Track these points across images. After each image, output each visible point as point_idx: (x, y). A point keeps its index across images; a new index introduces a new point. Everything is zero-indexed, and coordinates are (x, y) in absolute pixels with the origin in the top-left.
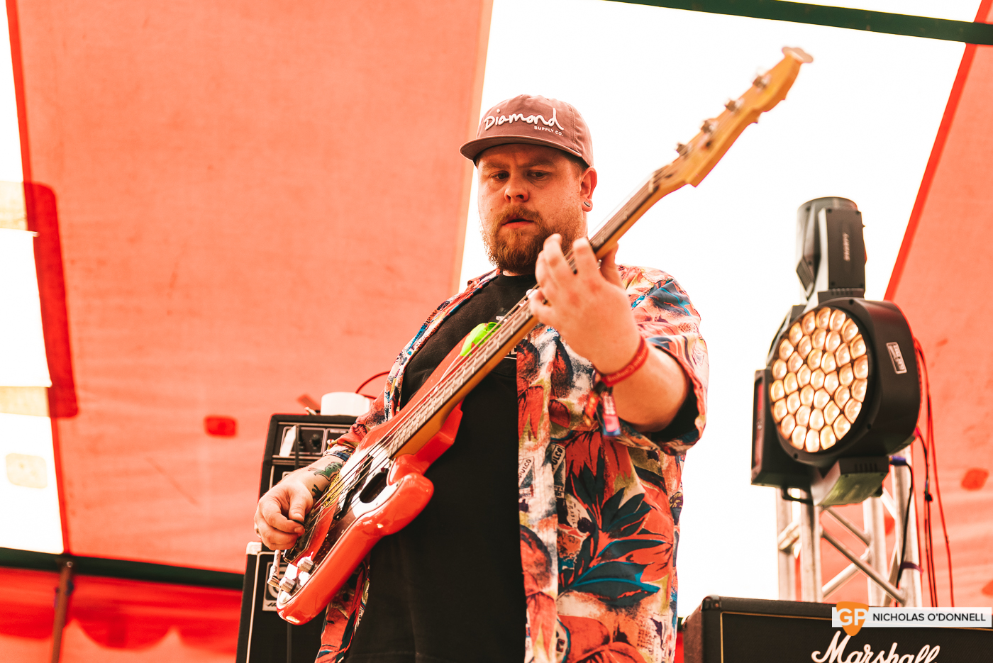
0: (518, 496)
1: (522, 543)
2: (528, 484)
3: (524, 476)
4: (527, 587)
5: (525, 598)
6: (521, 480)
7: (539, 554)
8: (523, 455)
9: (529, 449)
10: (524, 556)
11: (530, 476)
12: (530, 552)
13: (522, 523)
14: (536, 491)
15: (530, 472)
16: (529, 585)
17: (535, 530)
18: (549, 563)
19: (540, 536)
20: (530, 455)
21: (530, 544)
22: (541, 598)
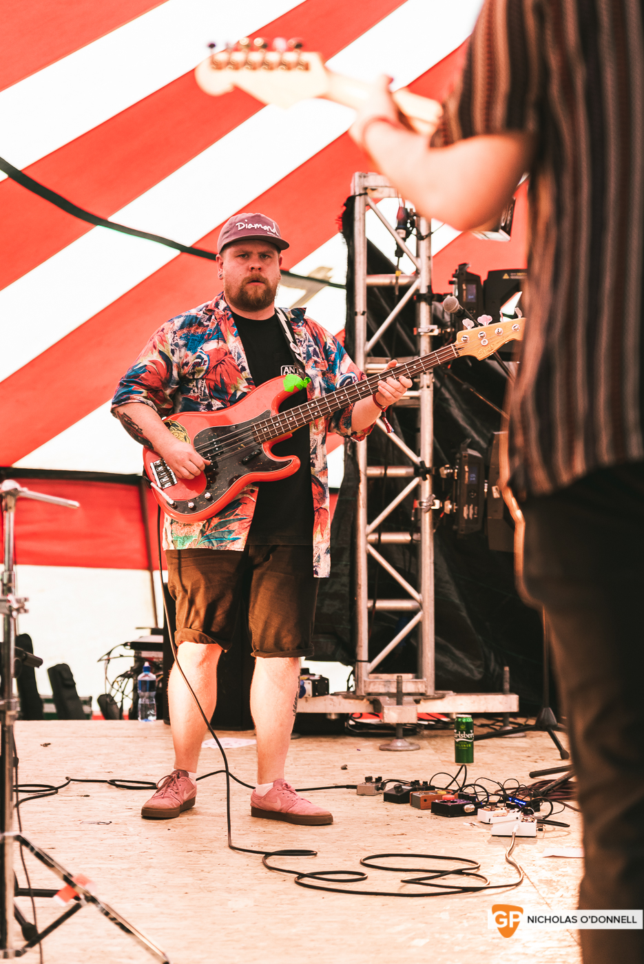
0: (310, 459)
1: (313, 484)
2: (314, 452)
3: (313, 448)
4: (315, 506)
5: (314, 512)
6: (311, 450)
7: (320, 489)
8: (312, 436)
9: (314, 434)
10: (313, 490)
11: (315, 449)
12: (316, 487)
13: (312, 473)
14: (318, 456)
15: (316, 446)
16: (316, 505)
17: (318, 477)
18: (325, 492)
19: (320, 479)
20: (315, 437)
21: (316, 484)
22: (321, 510)
